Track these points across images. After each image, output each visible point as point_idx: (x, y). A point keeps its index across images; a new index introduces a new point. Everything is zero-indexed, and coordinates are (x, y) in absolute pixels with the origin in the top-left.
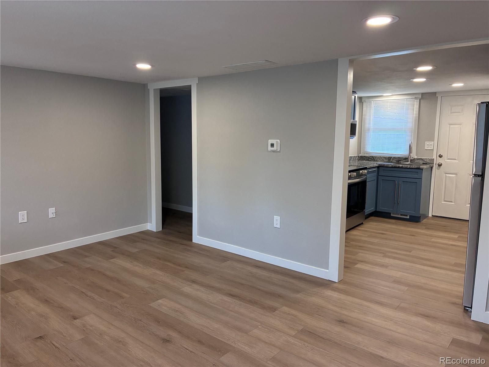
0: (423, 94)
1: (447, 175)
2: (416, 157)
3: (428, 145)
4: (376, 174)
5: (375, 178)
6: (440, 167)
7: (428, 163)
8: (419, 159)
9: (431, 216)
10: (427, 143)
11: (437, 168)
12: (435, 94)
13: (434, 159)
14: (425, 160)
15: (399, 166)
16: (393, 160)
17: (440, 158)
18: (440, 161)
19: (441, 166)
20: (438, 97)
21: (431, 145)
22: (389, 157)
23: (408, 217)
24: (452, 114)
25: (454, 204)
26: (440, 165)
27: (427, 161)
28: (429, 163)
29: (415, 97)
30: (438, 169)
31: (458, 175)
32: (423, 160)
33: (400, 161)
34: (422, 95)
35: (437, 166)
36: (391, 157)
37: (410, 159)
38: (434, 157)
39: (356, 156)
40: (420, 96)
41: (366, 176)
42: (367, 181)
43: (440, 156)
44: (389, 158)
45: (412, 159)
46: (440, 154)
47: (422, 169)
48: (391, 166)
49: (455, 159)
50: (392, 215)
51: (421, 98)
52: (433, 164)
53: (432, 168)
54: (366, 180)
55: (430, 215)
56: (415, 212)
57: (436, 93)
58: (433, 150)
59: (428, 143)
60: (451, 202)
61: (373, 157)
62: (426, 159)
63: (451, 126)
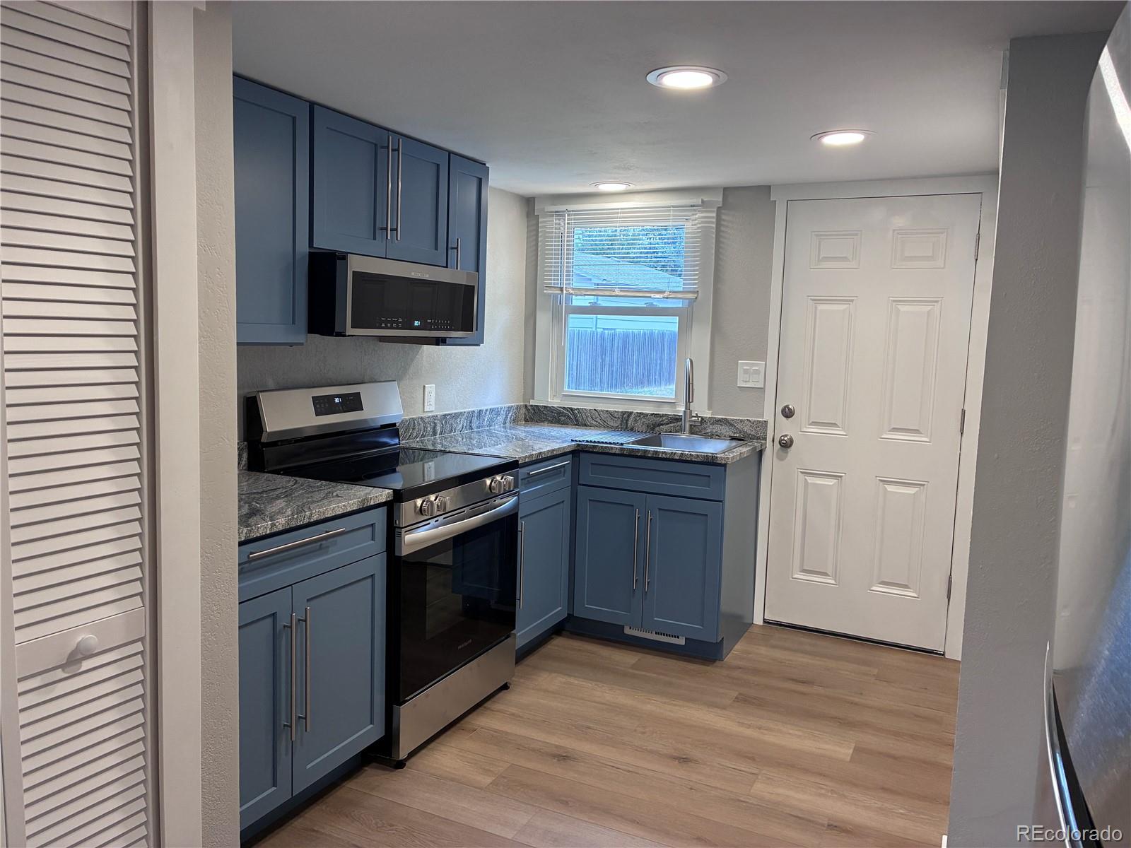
0: (727, 191)
1: (810, 480)
2: (707, 414)
3: (748, 373)
4: (566, 479)
5: (566, 495)
6: (787, 453)
7: (748, 438)
8: (720, 420)
9: (761, 623)
10: (743, 364)
11: (777, 453)
12: (764, 190)
13: (766, 422)
14: (739, 426)
15: (646, 451)
16: (636, 421)
17: (784, 419)
18: (786, 428)
19: (791, 445)
20: (775, 201)
21: (757, 372)
22: (624, 413)
23: (682, 641)
24: (825, 265)
25: (833, 582)
26: (786, 445)
27: (746, 429)
28: (752, 438)
29: (703, 201)
30: (781, 459)
31: (843, 478)
32: (732, 425)
33: (659, 425)
34: (724, 194)
35: (777, 446)
36: (631, 413)
37: (688, 419)
38: (768, 416)
39: (518, 408)
40: (718, 199)
41: (513, 500)
42: (520, 516)
43: (788, 413)
44: (623, 416)
45: (695, 421)
46: (787, 406)
47: (725, 465)
48: (617, 452)
49: (834, 425)
50: (627, 631)
51: (721, 205)
52: (765, 439)
53: (761, 453)
54: (516, 514)
55: (758, 620)
56: (702, 626)
57: (769, 188)
58: (763, 390)
59: (747, 364)
60: (825, 574)
61: (571, 409)
62: (742, 421)
63: (821, 307)
